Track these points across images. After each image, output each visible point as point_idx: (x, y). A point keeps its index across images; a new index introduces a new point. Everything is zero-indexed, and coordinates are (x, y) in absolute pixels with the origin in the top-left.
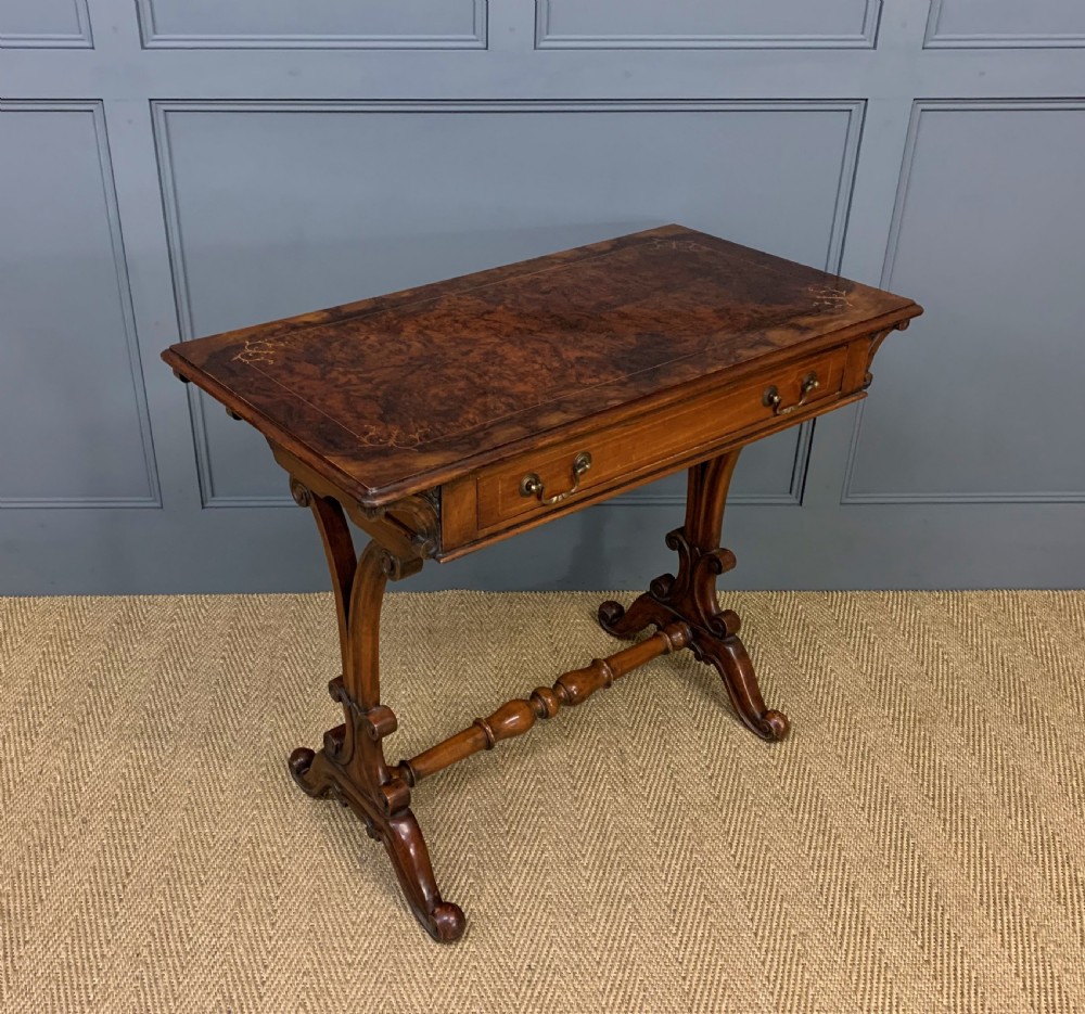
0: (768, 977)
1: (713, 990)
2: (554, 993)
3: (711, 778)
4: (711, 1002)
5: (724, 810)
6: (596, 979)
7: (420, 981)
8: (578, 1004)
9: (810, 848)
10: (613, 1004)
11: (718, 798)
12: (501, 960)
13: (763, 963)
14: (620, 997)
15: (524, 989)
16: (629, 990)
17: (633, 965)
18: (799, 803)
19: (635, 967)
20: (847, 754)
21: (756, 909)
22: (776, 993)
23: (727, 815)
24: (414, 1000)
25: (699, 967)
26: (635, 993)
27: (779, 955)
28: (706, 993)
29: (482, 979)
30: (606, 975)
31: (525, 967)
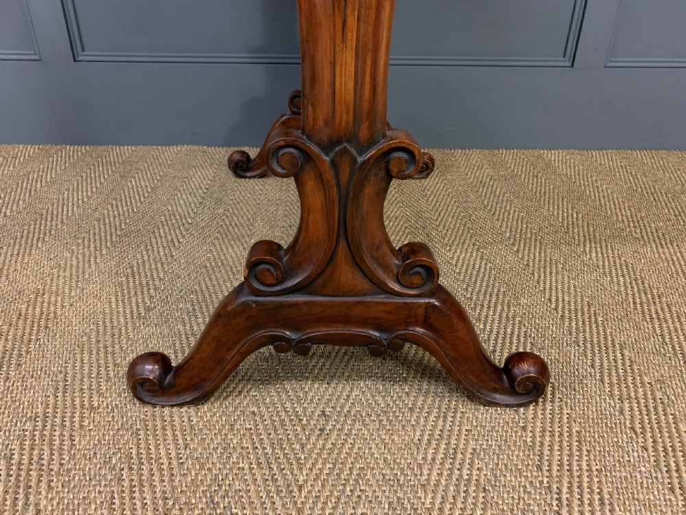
0: (633, 429)
1: (565, 444)
2: (353, 445)
3: (518, 251)
4: (566, 458)
5: (536, 275)
6: (409, 428)
7: (178, 427)
8: (385, 460)
9: (635, 303)
10: (434, 459)
11: (528, 265)
12: (288, 405)
13: (622, 412)
14: (442, 450)
15: (313, 439)
16: (453, 442)
17: (455, 412)
18: (610, 268)
19: (459, 415)
20: (642, 236)
21: (594, 354)
22: (650, 449)
23: (539, 277)
24: (163, 452)
25: (540, 416)
26: (461, 446)
27: (638, 403)
28: (556, 447)
29: (261, 426)
30: (422, 422)
31: (318, 412)
